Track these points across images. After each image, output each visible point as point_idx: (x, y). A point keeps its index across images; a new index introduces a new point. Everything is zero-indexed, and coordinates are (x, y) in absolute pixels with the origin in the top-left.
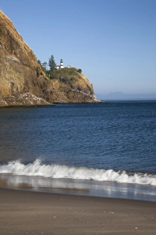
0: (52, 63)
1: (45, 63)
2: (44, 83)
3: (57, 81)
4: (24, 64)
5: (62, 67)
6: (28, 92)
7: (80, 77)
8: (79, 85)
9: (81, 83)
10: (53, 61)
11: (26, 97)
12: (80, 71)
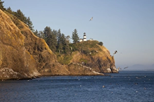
0: (75, 36)
1: (68, 37)
2: (48, 57)
3: (78, 53)
4: (4, 43)
5: (85, 40)
6: (6, 67)
7: (100, 50)
8: (99, 57)
9: (101, 55)
10: (76, 35)
11: (3, 71)
12: (101, 44)
